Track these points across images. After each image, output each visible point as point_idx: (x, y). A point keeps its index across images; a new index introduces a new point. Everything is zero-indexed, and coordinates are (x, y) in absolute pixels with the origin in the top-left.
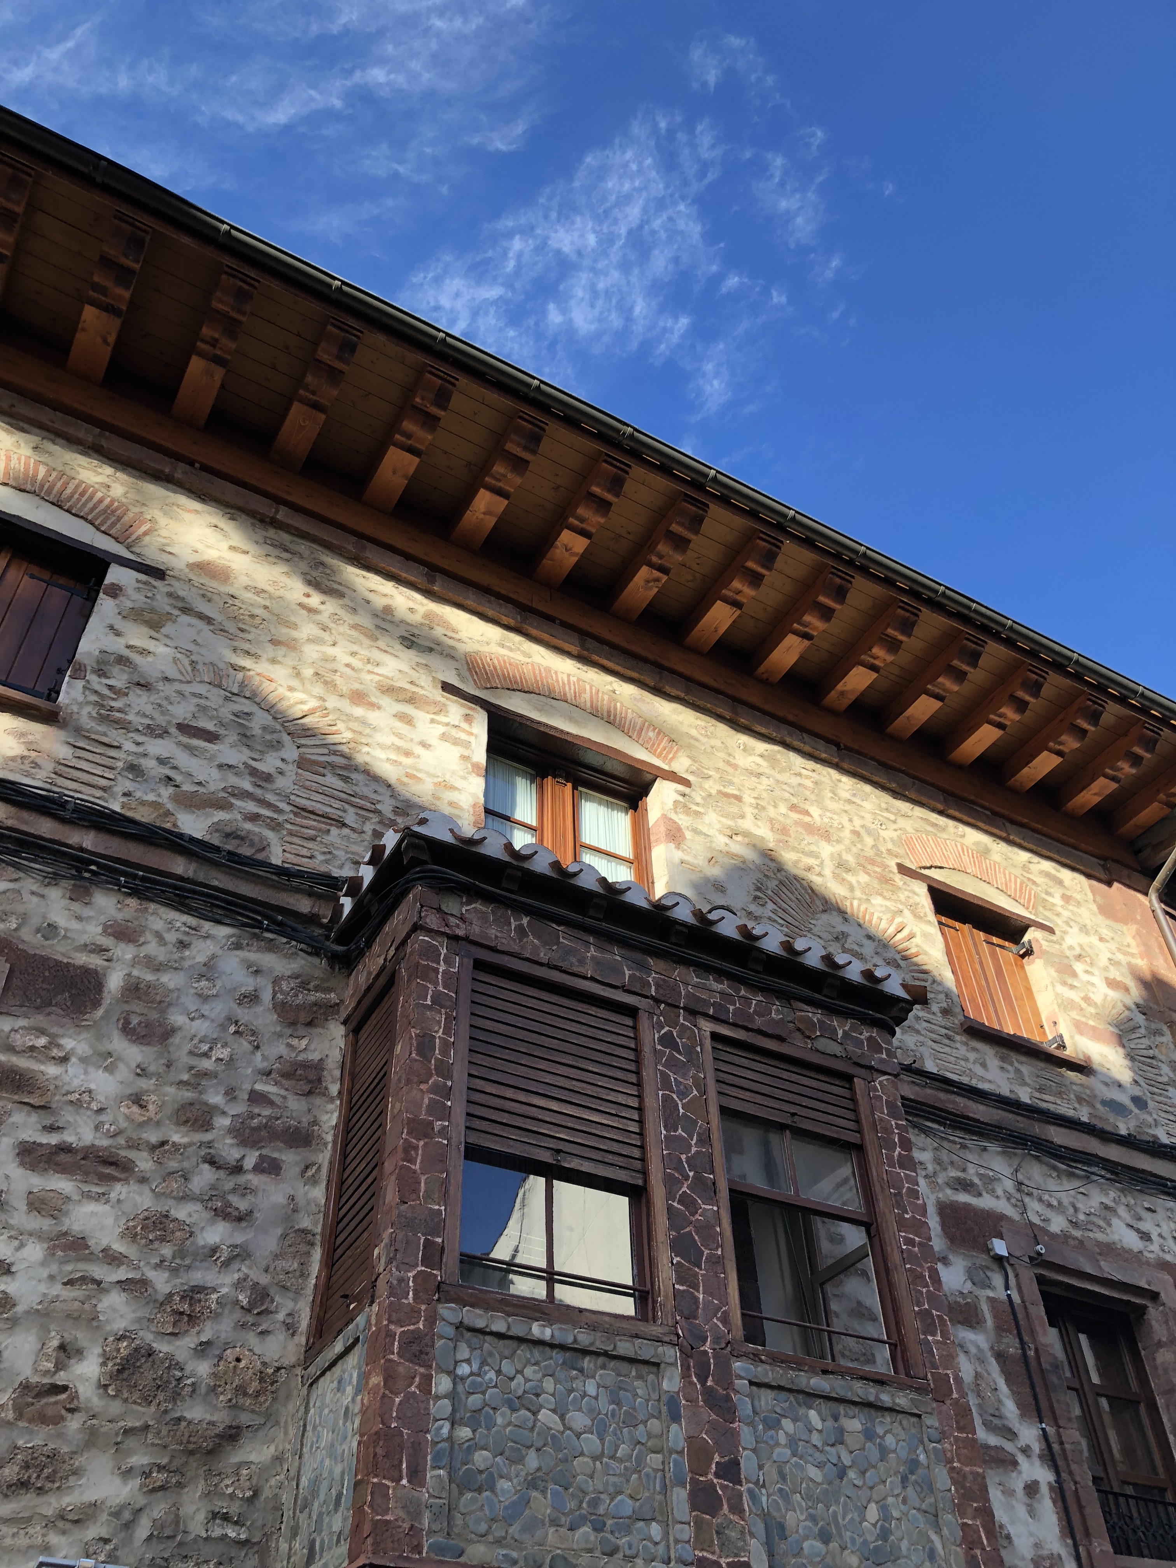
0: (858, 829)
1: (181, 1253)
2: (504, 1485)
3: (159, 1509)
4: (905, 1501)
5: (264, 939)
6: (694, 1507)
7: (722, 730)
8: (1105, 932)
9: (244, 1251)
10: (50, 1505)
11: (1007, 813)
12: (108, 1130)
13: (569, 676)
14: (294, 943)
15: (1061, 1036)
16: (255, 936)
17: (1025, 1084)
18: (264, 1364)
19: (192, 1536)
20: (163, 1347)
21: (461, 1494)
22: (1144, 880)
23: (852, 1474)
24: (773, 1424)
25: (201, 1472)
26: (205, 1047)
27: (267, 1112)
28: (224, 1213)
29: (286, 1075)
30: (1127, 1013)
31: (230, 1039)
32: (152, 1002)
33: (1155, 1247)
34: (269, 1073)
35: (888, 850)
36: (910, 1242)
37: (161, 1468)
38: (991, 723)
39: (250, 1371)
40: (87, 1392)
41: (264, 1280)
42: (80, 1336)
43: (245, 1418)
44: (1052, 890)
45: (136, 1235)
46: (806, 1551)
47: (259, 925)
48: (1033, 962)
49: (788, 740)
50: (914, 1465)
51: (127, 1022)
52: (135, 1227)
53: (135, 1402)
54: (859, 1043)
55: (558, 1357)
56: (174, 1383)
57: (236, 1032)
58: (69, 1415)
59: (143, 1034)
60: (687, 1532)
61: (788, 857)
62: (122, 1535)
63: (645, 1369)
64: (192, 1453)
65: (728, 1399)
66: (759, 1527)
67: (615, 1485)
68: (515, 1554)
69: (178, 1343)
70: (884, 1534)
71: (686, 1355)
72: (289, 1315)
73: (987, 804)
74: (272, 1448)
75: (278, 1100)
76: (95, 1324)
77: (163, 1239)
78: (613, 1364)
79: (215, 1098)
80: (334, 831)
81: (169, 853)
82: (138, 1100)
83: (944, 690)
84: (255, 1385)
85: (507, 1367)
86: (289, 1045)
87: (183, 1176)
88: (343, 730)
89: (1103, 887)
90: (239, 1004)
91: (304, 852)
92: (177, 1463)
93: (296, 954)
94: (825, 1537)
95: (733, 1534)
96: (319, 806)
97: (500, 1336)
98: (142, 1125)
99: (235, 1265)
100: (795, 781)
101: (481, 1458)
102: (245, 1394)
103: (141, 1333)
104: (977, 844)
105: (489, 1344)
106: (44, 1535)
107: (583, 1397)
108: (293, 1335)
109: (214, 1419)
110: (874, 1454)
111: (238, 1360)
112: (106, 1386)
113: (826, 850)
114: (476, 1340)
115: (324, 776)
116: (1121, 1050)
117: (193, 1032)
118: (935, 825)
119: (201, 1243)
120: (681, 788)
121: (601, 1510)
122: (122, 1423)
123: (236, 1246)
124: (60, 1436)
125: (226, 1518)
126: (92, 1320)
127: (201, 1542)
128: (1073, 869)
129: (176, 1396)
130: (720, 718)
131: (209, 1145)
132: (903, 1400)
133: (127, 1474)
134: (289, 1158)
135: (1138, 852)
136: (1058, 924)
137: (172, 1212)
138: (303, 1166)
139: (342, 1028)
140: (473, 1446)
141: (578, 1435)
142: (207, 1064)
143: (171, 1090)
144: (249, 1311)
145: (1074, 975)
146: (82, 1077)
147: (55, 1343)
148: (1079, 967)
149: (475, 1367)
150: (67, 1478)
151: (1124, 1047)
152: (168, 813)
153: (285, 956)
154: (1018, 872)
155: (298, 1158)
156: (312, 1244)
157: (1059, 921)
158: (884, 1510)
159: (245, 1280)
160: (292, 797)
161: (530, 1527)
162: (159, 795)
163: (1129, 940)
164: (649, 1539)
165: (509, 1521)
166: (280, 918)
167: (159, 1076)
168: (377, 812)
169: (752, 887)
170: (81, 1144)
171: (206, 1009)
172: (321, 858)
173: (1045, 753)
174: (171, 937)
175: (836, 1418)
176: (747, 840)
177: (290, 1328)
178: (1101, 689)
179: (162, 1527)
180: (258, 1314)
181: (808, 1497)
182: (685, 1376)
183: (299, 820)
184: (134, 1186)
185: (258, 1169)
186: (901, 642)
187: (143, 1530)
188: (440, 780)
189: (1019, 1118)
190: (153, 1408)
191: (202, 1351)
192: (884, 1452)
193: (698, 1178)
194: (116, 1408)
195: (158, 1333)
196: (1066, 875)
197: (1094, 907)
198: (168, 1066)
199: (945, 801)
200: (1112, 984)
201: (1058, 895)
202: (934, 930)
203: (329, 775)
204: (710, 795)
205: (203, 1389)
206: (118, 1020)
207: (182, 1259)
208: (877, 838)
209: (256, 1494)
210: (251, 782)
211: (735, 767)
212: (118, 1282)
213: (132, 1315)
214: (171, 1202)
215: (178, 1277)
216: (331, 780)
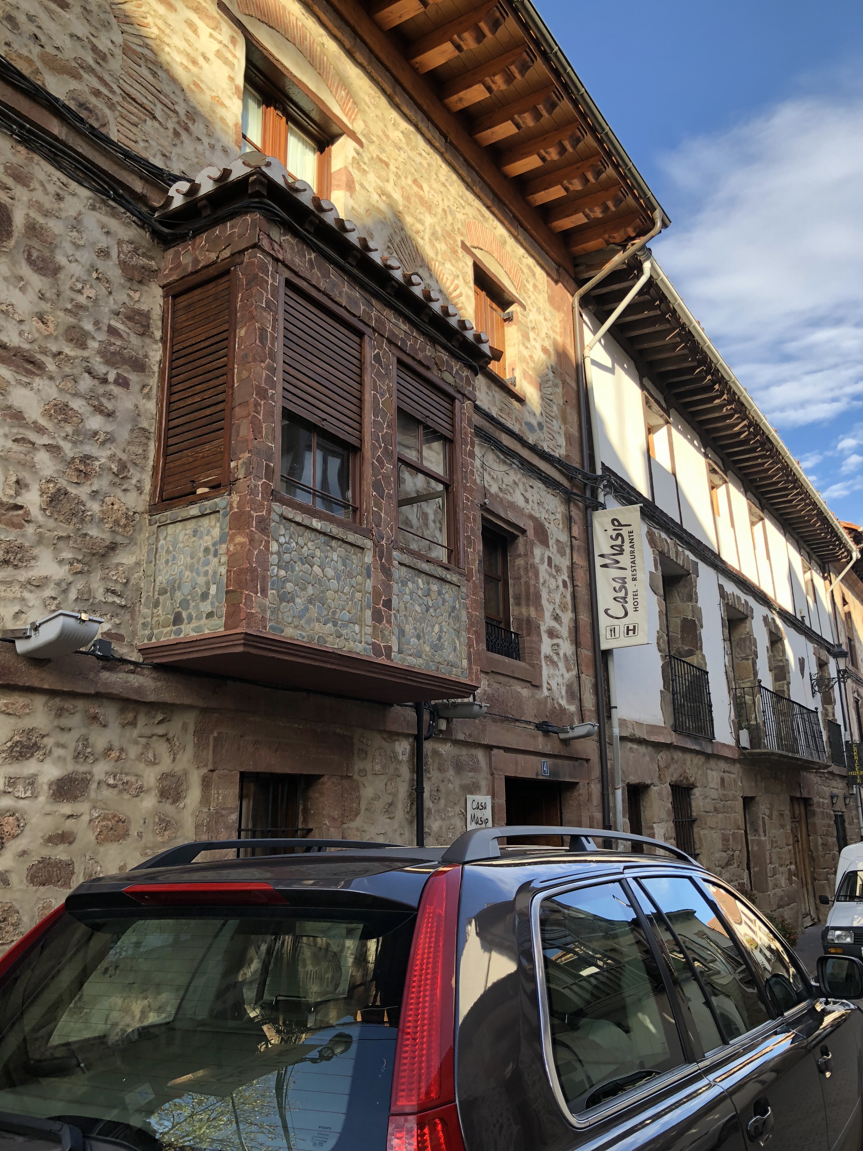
0: (446, 208)
1: (77, 432)
2: (298, 600)
3: (80, 584)
4: (449, 625)
5: (109, 206)
6: (373, 620)
7: (383, 101)
8: (548, 315)
9: (112, 436)
10: (23, 575)
11: (522, 219)
12: (28, 337)
13: (297, 19)
14: (128, 214)
15: (515, 378)
16: (103, 202)
17: (495, 405)
18: (127, 509)
19: (97, 601)
20: (73, 491)
21: (281, 603)
22: (574, 285)
23: (431, 610)
24: (404, 584)
25: (98, 566)
26: (79, 286)
27: (119, 343)
28: (99, 409)
29: (129, 318)
30: (546, 370)
31: (94, 282)
32: (45, 242)
33: (529, 507)
34: (118, 314)
35: (459, 229)
36: (467, 499)
37: (79, 561)
38: (539, 155)
39: (120, 512)
40: (35, 512)
41: (124, 457)
42: (26, 476)
43: (119, 539)
44: (529, 279)
45: (51, 416)
46: (412, 643)
47: (106, 193)
48: (511, 326)
49: (420, 125)
50: (454, 608)
51: (30, 255)
52: (50, 410)
53: (61, 521)
54: (461, 379)
55: (323, 538)
56: (81, 513)
57: (97, 278)
58: (26, 524)
59: (41, 266)
60: (369, 630)
61: (409, 220)
62: (62, 596)
63: (357, 550)
64: (94, 555)
65: (390, 570)
66: (396, 631)
67: (342, 605)
68: (304, 634)
69: (80, 489)
70: (440, 638)
71: (375, 545)
72: (138, 481)
73: (513, 209)
74: (134, 557)
75: (125, 335)
76: (34, 470)
77: (66, 421)
78: (344, 545)
79: (88, 326)
80: (149, 122)
81: (47, 113)
82: (41, 318)
83: (524, 122)
84: (123, 521)
85: (301, 541)
86: (129, 295)
87: (73, 379)
88: (152, 24)
89: (553, 283)
90: (98, 256)
91: (131, 136)
92: (87, 559)
93: (129, 223)
94: (418, 637)
95: (387, 633)
96: (138, 94)
97: (298, 524)
98: (47, 337)
99: (108, 445)
100: (418, 159)
101: (289, 586)
102: (119, 525)
103: (60, 480)
104: (501, 236)
105: (293, 527)
106: (21, 592)
107: (332, 561)
108: (141, 494)
109: (104, 537)
110: (440, 602)
111: (113, 504)
112: (45, 510)
113: (429, 220)
114: (288, 524)
115: (140, 66)
116: (539, 392)
117: (72, 272)
118: (483, 216)
119: (88, 427)
120: (357, 147)
121: (337, 617)
122: (55, 533)
123: (108, 433)
124: (23, 536)
125: (114, 592)
126: (32, 467)
127: (102, 604)
128: (542, 268)
129: (82, 521)
130: (384, 91)
131: (86, 359)
132: (455, 578)
133: (61, 562)
134: (133, 377)
135: (576, 266)
136: (528, 303)
137: (70, 403)
138: (141, 385)
139: (160, 289)
140: (286, 580)
141: (329, 580)
142: (82, 299)
143: (61, 314)
144: (117, 475)
145: (529, 340)
146: (6, 292)
147: (14, 479)
148: (532, 335)
149: (287, 539)
150: (29, 561)
151: (541, 390)
152: (37, 72)
153: (123, 223)
154: (516, 262)
155: (139, 380)
156: (149, 439)
157: (529, 302)
158: (441, 628)
159: (114, 456)
160: (121, 81)
161: (309, 621)
162: (30, 52)
163: (557, 322)
164: (354, 632)
165: (300, 617)
166: (121, 191)
167: (53, 302)
168: (175, 112)
169: (387, 239)
170: (12, 345)
171: (78, 255)
172: (142, 144)
173: (560, 186)
174: (52, 189)
175: (428, 584)
176: (388, 201)
177: (139, 489)
178: (609, 154)
179: (83, 593)
180: (122, 478)
181: (415, 619)
182: (374, 556)
183: (126, 105)
184: (47, 382)
185: (116, 382)
186: (515, 78)
187: (73, 595)
188: (214, 94)
189: (491, 426)
190: (72, 527)
191: (94, 496)
192: (444, 601)
193: (386, 448)
194: (51, 523)
195: (69, 481)
196: (538, 270)
197: (546, 296)
198: (58, 296)
199: (493, 201)
200: (545, 350)
201: (531, 284)
202: (471, 293)
203: (144, 68)
204: (372, 158)
205: (97, 519)
206: (24, 251)
207: (78, 436)
208: (454, 218)
209: (128, 581)
210: (93, 58)
211: (388, 137)
212: (44, 445)
213: (54, 468)
214: (69, 396)
215: (76, 447)
216: (145, 72)
